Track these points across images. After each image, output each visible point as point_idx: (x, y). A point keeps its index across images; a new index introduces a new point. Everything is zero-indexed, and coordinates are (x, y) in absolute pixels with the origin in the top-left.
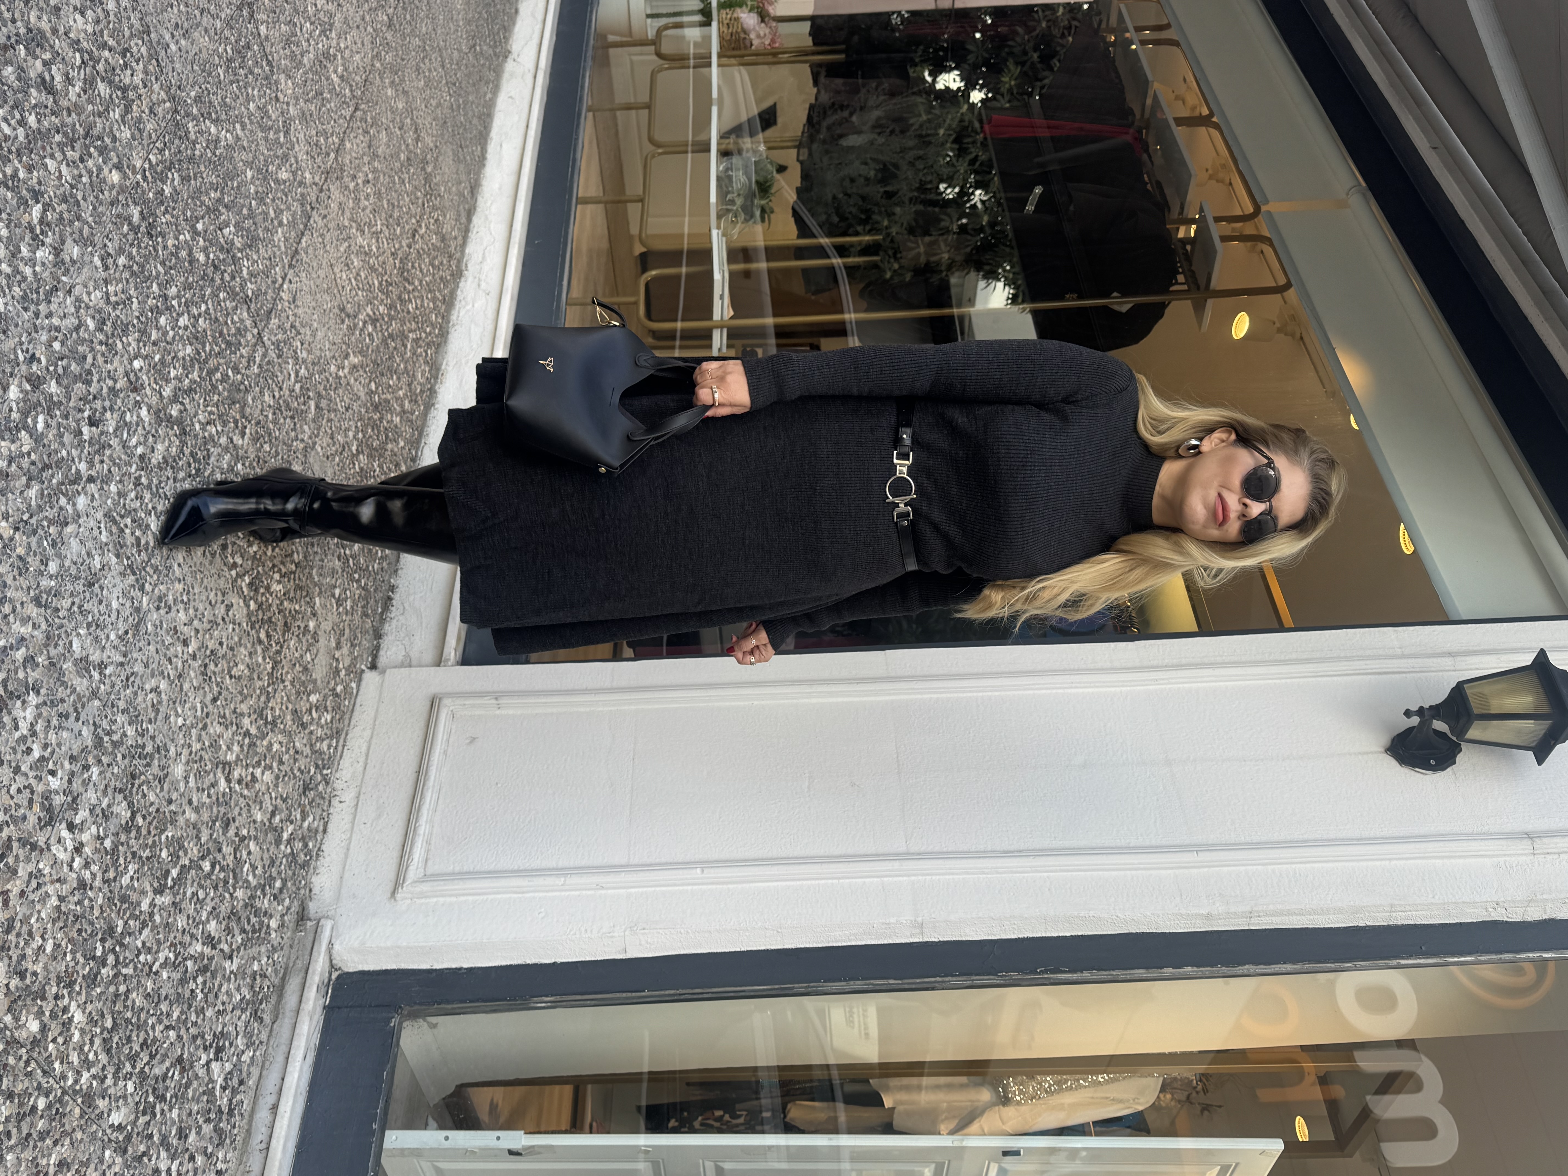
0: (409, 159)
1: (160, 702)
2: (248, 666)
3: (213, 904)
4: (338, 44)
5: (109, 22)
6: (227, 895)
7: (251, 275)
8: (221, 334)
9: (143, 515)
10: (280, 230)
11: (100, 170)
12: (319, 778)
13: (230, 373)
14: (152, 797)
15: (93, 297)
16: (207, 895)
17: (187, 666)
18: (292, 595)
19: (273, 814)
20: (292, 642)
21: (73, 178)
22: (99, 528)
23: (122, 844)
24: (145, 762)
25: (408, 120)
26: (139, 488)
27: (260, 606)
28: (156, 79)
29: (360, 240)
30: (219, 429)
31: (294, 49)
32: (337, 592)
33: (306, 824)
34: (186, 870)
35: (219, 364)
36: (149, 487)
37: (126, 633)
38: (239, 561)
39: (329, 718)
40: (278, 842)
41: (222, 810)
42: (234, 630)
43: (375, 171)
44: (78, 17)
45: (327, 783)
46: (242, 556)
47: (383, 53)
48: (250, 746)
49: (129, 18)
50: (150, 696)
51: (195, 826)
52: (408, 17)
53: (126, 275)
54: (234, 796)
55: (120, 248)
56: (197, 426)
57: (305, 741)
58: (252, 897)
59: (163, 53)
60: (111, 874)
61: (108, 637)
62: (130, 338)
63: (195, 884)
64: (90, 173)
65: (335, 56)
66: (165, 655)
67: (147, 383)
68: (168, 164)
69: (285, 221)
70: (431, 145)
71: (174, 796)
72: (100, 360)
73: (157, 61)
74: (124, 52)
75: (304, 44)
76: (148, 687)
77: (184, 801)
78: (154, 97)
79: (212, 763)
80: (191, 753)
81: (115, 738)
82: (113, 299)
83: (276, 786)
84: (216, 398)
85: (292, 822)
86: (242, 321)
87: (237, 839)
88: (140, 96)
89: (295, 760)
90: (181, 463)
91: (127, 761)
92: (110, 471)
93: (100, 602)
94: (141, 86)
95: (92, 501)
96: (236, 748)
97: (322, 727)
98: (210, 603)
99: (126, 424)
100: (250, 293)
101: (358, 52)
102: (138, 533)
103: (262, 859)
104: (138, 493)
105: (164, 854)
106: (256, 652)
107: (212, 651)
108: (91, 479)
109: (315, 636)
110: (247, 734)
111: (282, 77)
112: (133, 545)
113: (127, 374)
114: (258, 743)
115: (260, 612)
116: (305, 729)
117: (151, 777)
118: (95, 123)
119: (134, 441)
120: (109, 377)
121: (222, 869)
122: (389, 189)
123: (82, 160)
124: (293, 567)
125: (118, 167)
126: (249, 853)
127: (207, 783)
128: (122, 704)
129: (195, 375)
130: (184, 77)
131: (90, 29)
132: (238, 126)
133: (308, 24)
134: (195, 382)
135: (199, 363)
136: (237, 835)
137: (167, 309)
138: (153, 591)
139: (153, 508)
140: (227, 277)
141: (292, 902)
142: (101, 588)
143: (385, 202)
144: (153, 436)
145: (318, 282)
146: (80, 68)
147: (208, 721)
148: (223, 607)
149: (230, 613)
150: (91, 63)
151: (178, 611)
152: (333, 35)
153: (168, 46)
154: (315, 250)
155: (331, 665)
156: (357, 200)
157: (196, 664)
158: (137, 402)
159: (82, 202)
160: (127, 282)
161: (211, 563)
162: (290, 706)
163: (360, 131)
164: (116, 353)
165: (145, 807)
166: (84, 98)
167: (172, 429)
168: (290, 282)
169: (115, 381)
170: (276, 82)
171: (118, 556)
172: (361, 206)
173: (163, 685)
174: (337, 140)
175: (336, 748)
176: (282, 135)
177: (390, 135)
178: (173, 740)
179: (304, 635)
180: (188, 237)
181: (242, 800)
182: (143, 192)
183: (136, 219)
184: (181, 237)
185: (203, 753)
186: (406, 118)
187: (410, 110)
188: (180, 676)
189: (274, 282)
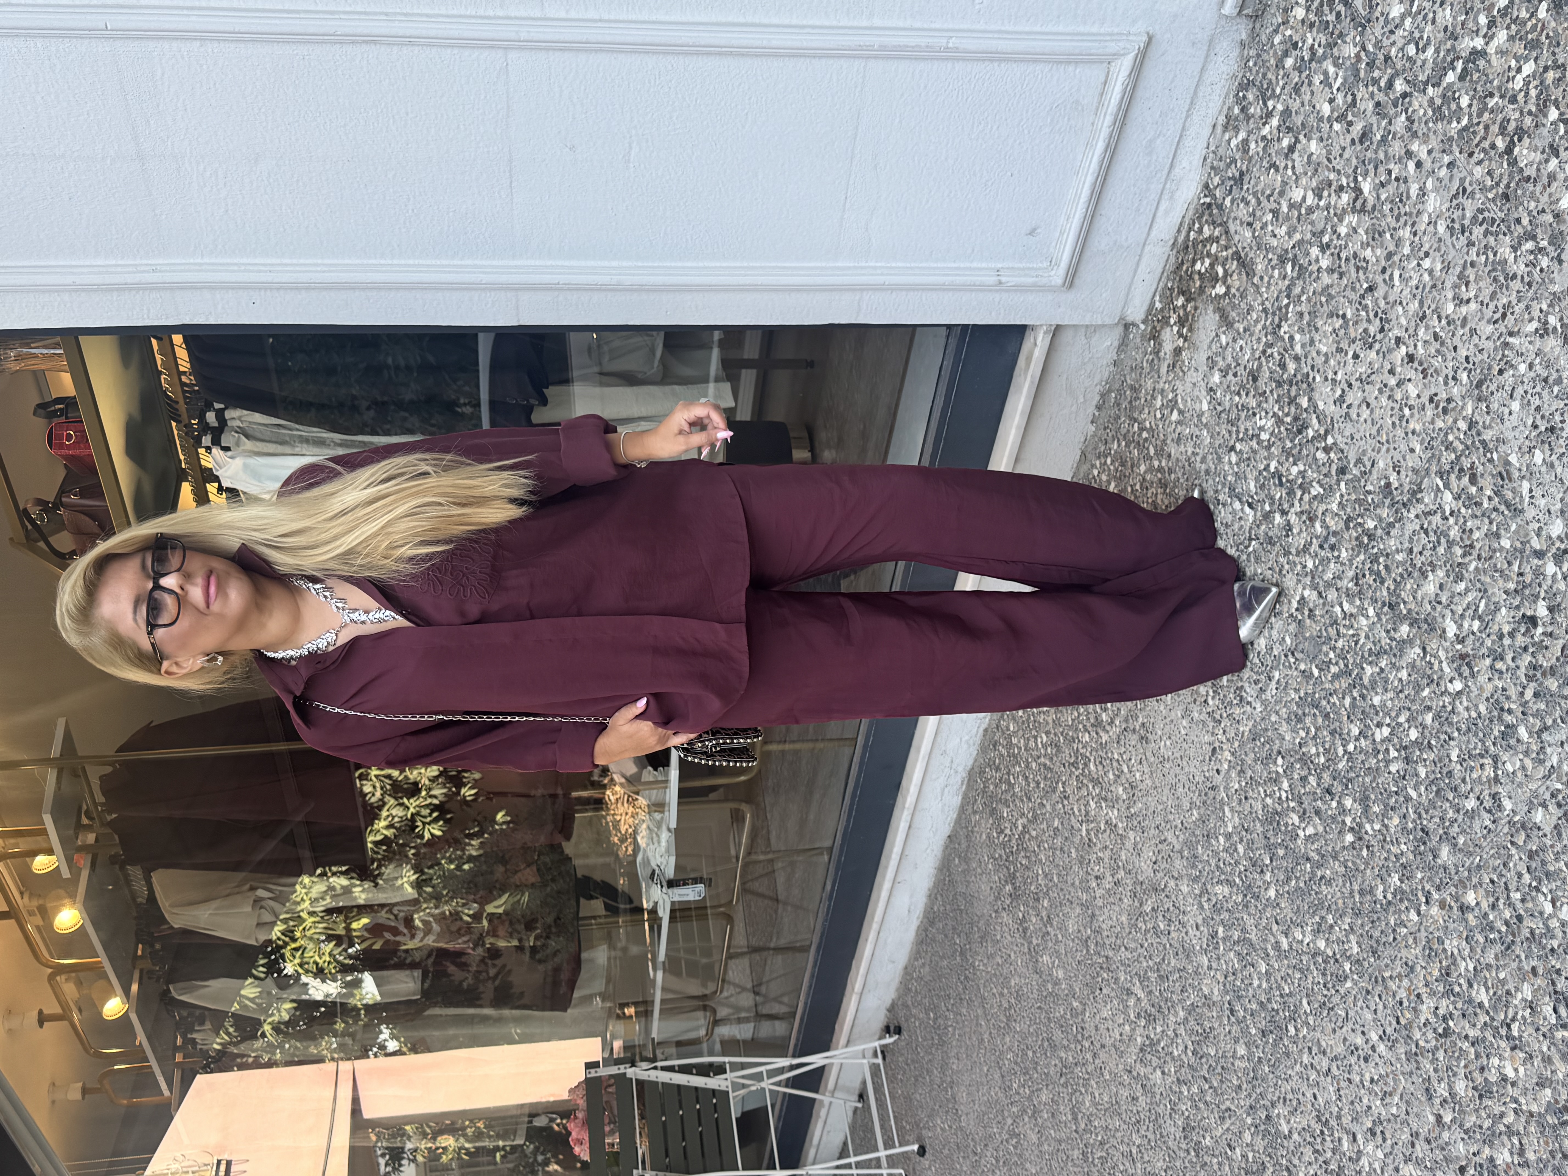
0: (1038, 900)
1: (1456, 286)
2: (1317, 330)
3: (1393, 38)
4: (1133, 1030)
5: (1466, 1066)
6: (1370, 48)
7: (1276, 781)
8: (1327, 716)
9: (1463, 510)
10: (1230, 830)
11: (1493, 907)
12: (1218, 193)
13: (1316, 672)
14: (1478, 172)
15: (1518, 764)
16: (1402, 49)
17: (1411, 331)
18: (1243, 415)
19: (1291, 149)
20: (1247, 357)
21: (1533, 899)
22: (1532, 497)
23: (1530, 113)
24: (1486, 214)
25: (1035, 942)
26: (1468, 543)
27: (1292, 401)
28: (1401, 1003)
29: (1113, 814)
30: (1337, 609)
31: (1198, 1028)
32: (1175, 416)
33: (1242, 135)
34: (1434, 81)
35: (1332, 682)
36: (1450, 544)
37: (1501, 372)
38: (1320, 455)
39: (1198, 266)
40: (1287, 113)
41: (1369, 154)
42: (1336, 373)
43: (1087, 889)
44: (1511, 1074)
45: (1206, 186)
46: (1315, 459)
47: (1068, 1016)
48: (1322, 232)
49: (1436, 1070)
50: (1472, 294)
51: (1415, 135)
52: (1030, 1053)
53: (1463, 789)
54: (1350, 171)
55: (1473, 818)
56: (1371, 612)
57: (1237, 238)
58: (1331, 46)
59: (1389, 1030)
60: (1551, 75)
61: (1531, 366)
62: (1466, 715)
63: (1419, 63)
64: (1510, 904)
65: (1139, 1016)
66: (1442, 344)
67: (1445, 665)
68: (1392, 909)
69: (1222, 839)
70: (1004, 914)
71: (1443, 172)
72: (1513, 692)
73: (1398, 1023)
74: (1447, 1033)
75: (1181, 1031)
76: (1473, 306)
77: (1428, 165)
78: (1406, 982)
79: (1381, 211)
80: (1413, 225)
81: (1529, 245)
82: (1488, 761)
83: (1284, 183)
84: (1340, 644)
85: (1264, 138)
86: (1295, 731)
87: (1350, 118)
88: (1427, 985)
89: (1253, 214)
90: (1400, 570)
91: (1516, 216)
92: (1510, 563)
93: (1538, 409)
94: (1424, 996)
95: (1540, 528)
96: (1343, 230)
97: (1209, 255)
98: (1368, 405)
99: (1480, 618)
100: (1280, 761)
101: (1105, 1019)
102: (1473, 490)
103: (1312, 93)
104: (1469, 538)
105: (1465, 101)
106: (1303, 346)
107: (1370, 347)
108: (1539, 554)
109: (1211, 363)
110: (1324, 248)
111: (1216, 997)
112: (1482, 475)
113: (1473, 675)
114: (1309, 236)
115: (1293, 393)
116: (1237, 253)
117: (1478, 196)
118: (1497, 958)
119: (1470, 597)
120: (1501, 673)
121: (1375, 82)
122: (1068, 869)
123: (1520, 918)
124: (1238, 447)
125: (1464, 909)
126: (1331, 101)
127: (1391, 188)
128: (1516, 285)
129: (1369, 670)
130: (1359, 1004)
131: (1495, 1061)
132: (1285, 945)
133: (1176, 1053)
134: (1370, 663)
135: (1362, 685)
136: (1350, 124)
137: (1405, 748)
138: (1455, 421)
139: (1447, 519)
140: (1312, 780)
141: (1270, 39)
142: (1536, 427)
143: (1074, 855)
144: (1439, 603)
145: (1178, 770)
146: (1513, 1020)
147: (1383, 263)
148: (1349, 399)
149: (1339, 392)
150: (1495, 1023)
151: (1419, 396)
152: (1139, 1040)
153: (1381, 1037)
154: (1179, 806)
155: (1190, 330)
156: (1115, 858)
157: (1397, 332)
158: (1461, 640)
159: (1524, 871)
160: (1464, 781)
161: (1364, 452)
162: (1256, 280)
163: (1105, 933)
164: (1487, 699)
165: (1490, 159)
166: (1511, 986)
167: (1409, 611)
168: (1218, 771)
169: (1492, 667)
170: (1227, 993)
171: (1508, 463)
172: (1108, 853)
173: (1450, 308)
174: (1140, 925)
175: (1190, 230)
176: (1221, 933)
177: (1062, 928)
178: (1440, 240)
179: (1229, 366)
180: (1368, 827)
181: (1337, 167)
182: (1430, 879)
183: (1445, 852)
184: (1377, 827)
185: (1393, 224)
186: (1038, 945)
187: (1033, 954)
188: (1423, 318)
189: (1242, 771)
